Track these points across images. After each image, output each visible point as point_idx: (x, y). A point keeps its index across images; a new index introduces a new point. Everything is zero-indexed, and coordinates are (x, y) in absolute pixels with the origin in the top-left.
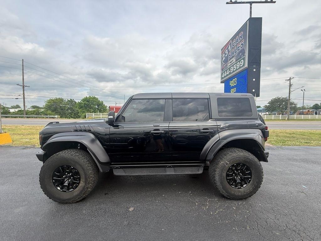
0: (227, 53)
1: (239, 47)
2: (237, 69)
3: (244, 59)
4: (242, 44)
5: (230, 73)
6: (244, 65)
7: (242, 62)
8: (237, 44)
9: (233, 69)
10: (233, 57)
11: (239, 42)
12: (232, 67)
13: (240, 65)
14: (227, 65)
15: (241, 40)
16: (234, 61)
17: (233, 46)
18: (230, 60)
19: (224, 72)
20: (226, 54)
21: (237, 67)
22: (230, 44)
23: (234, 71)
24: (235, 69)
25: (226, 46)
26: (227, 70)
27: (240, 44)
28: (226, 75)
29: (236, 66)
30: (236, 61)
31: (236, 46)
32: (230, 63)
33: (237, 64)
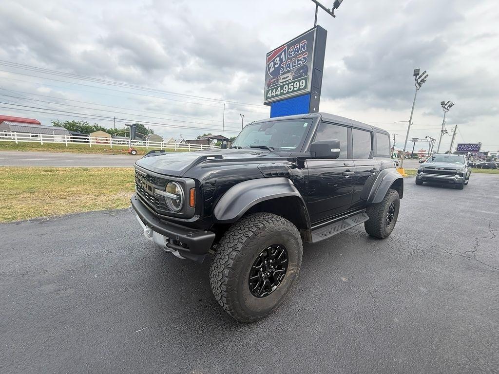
0: (278, 62)
1: (299, 61)
2: (294, 91)
3: (306, 79)
4: (304, 58)
5: (282, 94)
6: (305, 88)
7: (302, 83)
8: (297, 55)
9: (289, 89)
10: (289, 72)
11: (300, 54)
12: (287, 86)
13: (300, 86)
14: (277, 81)
15: (304, 52)
16: (291, 77)
17: (290, 55)
18: (282, 74)
19: (272, 90)
20: (275, 64)
21: (294, 88)
22: (285, 51)
23: (288, 92)
24: (291, 89)
25: (277, 52)
26: (277, 89)
27: (301, 56)
28: (274, 94)
29: (293, 86)
30: (294, 78)
31: (295, 57)
32: (283, 79)
33: (295, 84)
